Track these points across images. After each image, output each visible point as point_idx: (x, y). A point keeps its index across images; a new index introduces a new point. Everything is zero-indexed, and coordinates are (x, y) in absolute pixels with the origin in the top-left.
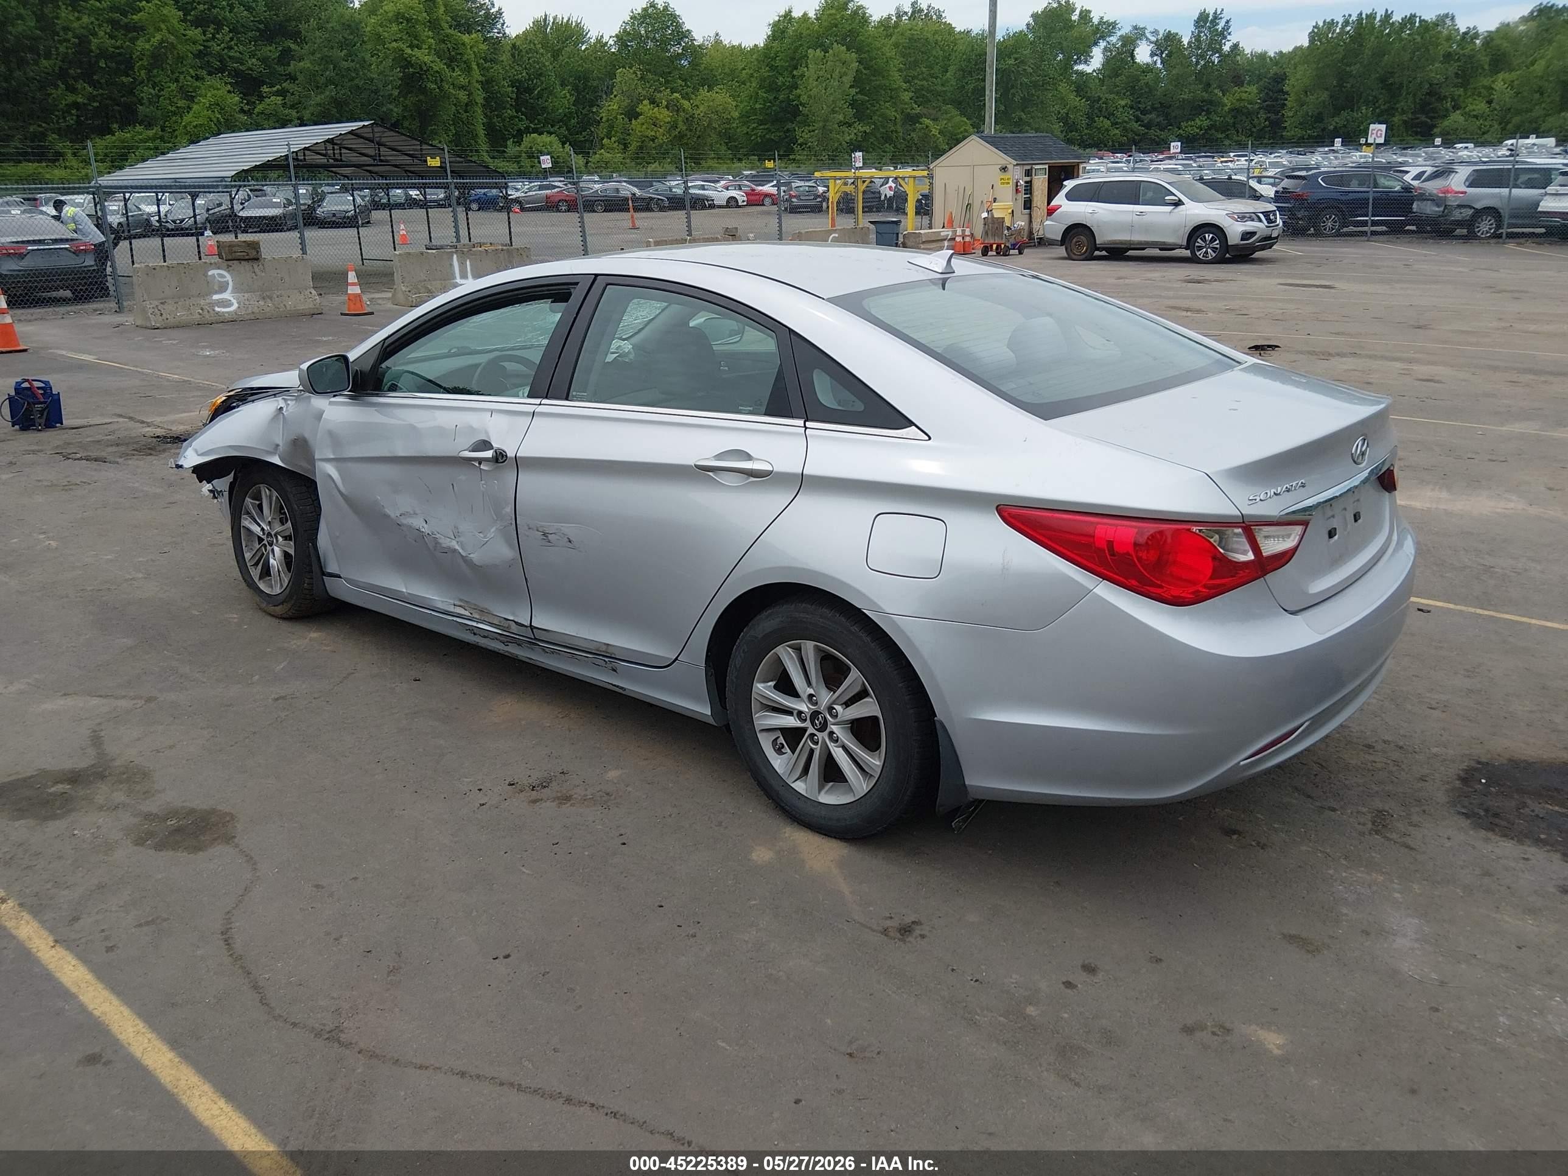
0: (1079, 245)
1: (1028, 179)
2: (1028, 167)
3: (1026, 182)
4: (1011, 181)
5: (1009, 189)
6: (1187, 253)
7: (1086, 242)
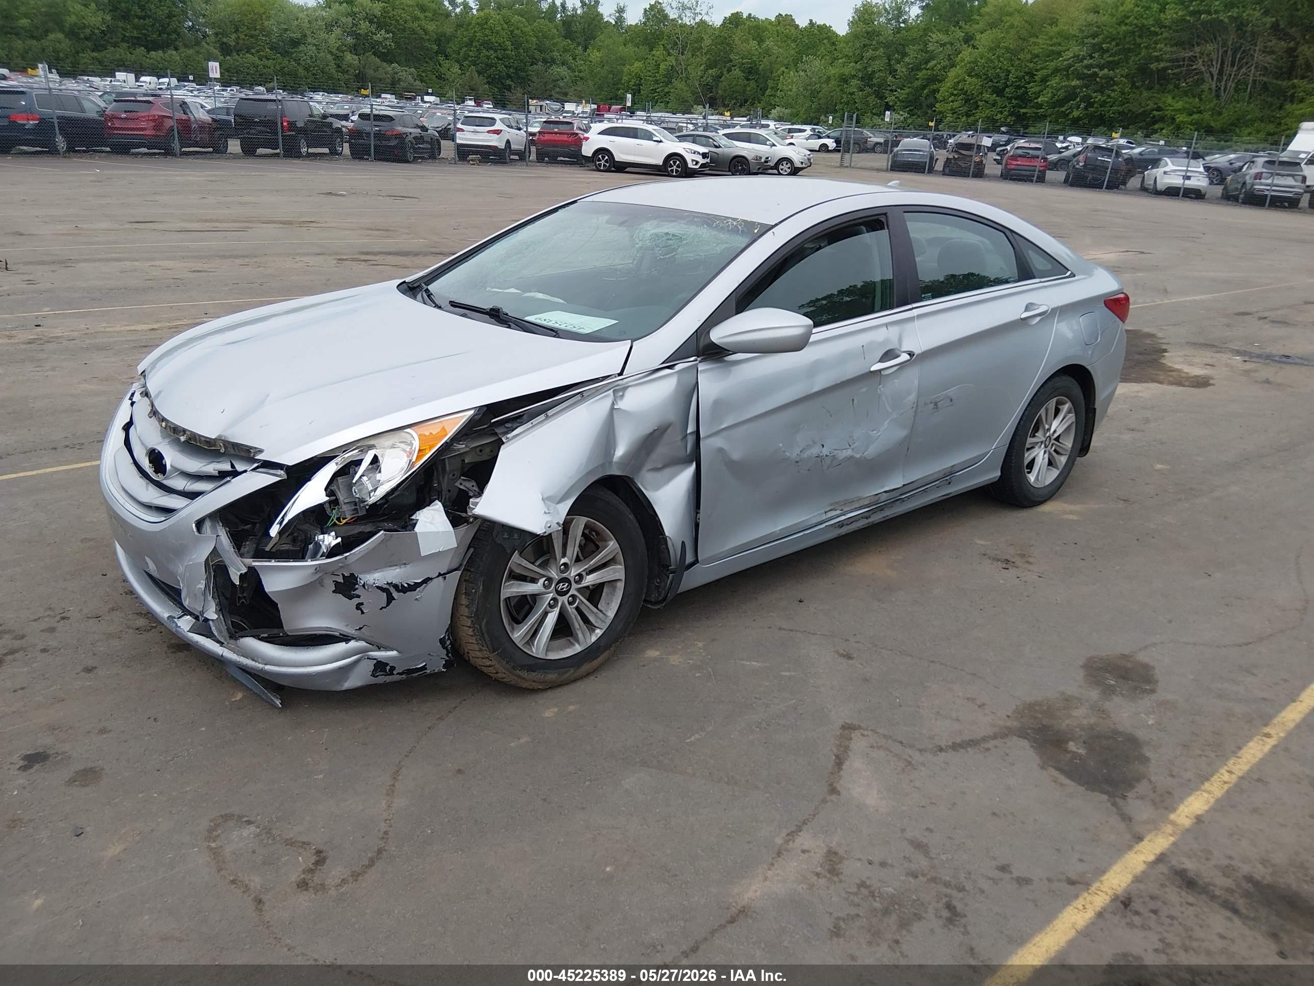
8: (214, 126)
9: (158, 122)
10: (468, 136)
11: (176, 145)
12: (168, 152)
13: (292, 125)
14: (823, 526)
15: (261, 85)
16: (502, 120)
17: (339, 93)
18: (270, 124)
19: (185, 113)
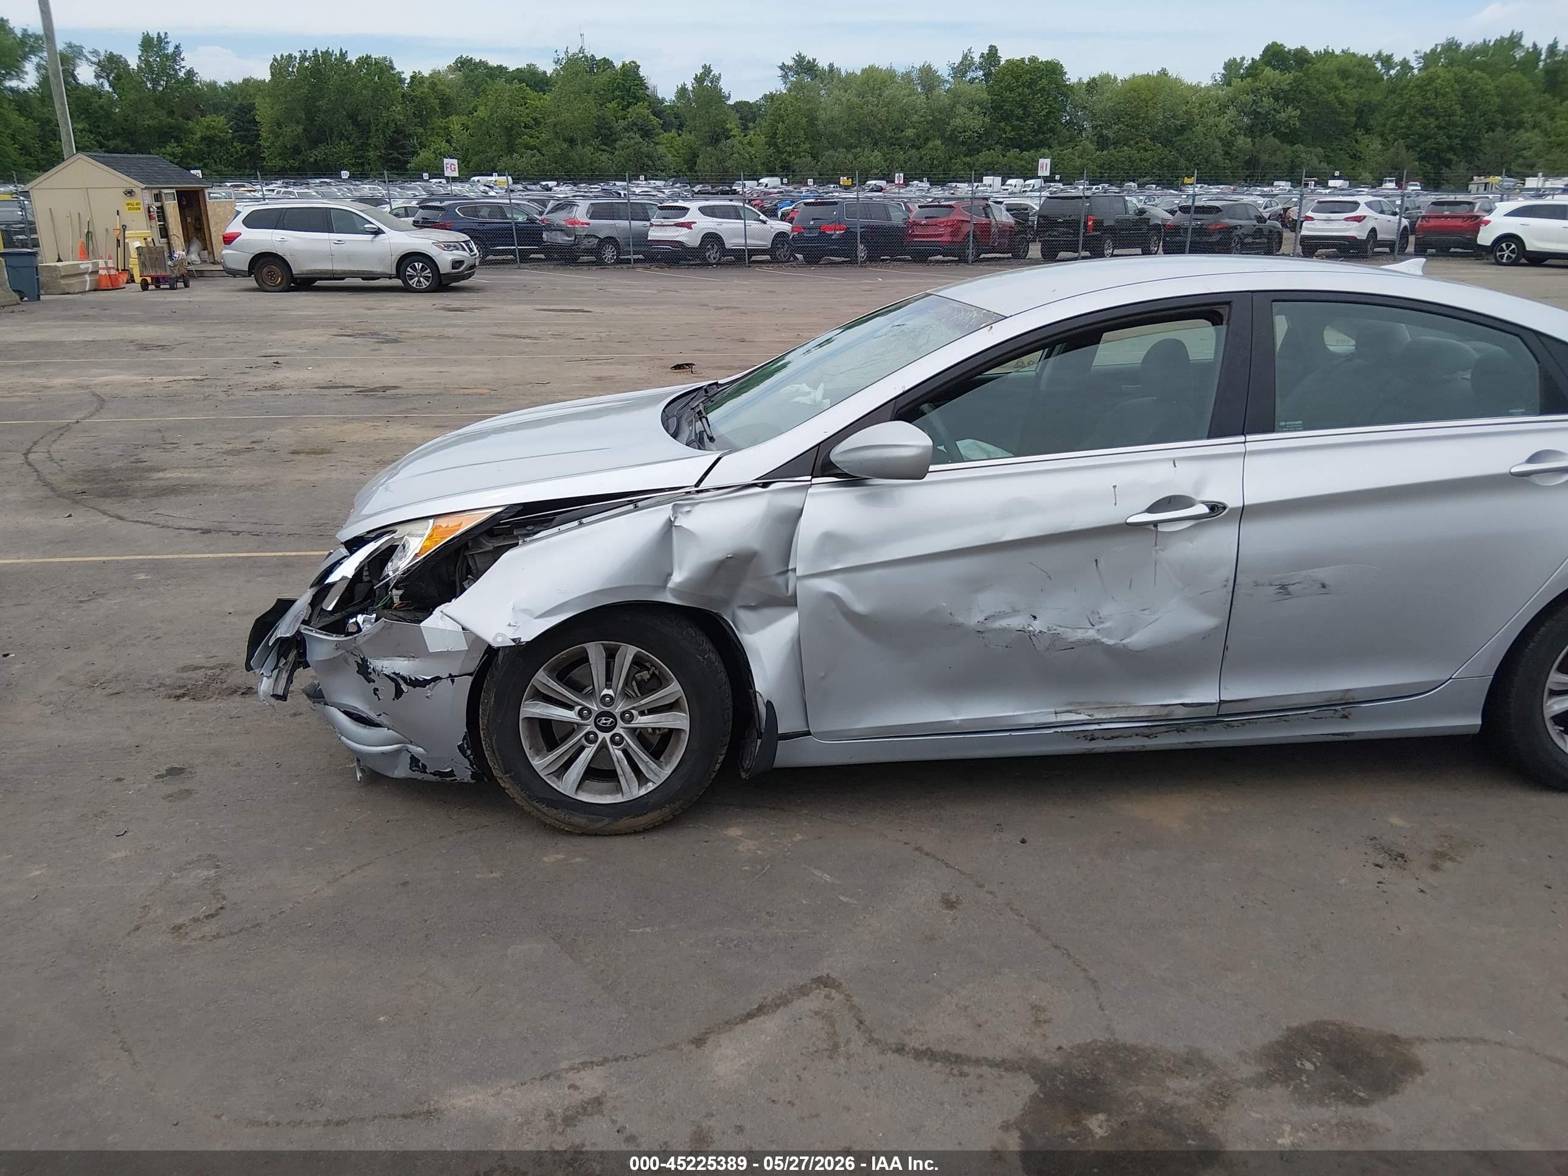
0: (271, 275)
1: (159, 204)
2: (157, 191)
3: (158, 208)
4: (141, 207)
5: (141, 216)
6: (398, 282)
7: (280, 273)
8: (1016, 229)
9: (956, 228)
10: (1318, 226)
11: (970, 252)
12: (963, 260)
13: (1098, 224)
14: (1052, 731)
15: (1134, 181)
16: (1369, 205)
17: (1221, 184)
18: (1072, 224)
19: (987, 216)
